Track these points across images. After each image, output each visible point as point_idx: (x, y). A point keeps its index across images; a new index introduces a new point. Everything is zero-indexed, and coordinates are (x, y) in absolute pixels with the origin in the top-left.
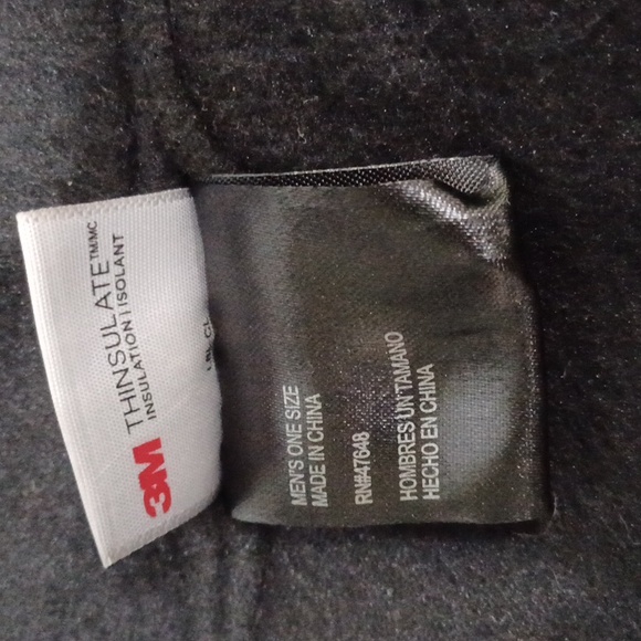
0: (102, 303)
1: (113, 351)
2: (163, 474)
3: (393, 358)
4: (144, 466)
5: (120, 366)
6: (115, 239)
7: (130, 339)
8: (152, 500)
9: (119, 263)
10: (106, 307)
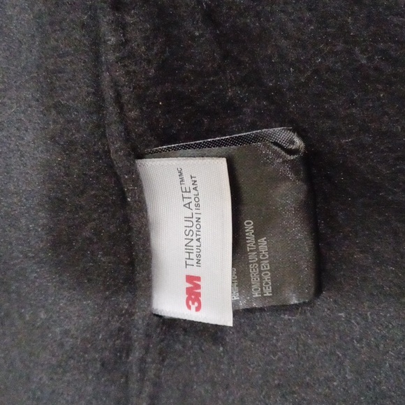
0: (188, 206)
1: (188, 229)
2: (199, 294)
3: (247, 234)
4: (189, 285)
5: (189, 237)
6: (192, 177)
7: (198, 227)
8: (190, 303)
9: (195, 189)
10: (189, 208)
